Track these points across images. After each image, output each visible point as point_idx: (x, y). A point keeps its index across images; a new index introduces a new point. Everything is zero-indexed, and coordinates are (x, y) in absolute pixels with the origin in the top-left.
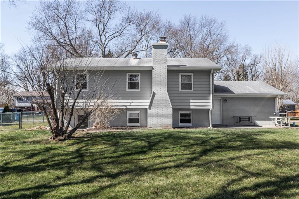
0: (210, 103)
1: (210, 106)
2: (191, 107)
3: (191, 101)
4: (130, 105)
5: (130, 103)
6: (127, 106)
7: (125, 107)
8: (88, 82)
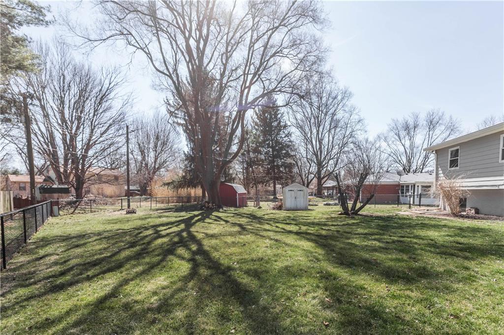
5: (503, 181)
7: (497, 188)
8: (459, 158)
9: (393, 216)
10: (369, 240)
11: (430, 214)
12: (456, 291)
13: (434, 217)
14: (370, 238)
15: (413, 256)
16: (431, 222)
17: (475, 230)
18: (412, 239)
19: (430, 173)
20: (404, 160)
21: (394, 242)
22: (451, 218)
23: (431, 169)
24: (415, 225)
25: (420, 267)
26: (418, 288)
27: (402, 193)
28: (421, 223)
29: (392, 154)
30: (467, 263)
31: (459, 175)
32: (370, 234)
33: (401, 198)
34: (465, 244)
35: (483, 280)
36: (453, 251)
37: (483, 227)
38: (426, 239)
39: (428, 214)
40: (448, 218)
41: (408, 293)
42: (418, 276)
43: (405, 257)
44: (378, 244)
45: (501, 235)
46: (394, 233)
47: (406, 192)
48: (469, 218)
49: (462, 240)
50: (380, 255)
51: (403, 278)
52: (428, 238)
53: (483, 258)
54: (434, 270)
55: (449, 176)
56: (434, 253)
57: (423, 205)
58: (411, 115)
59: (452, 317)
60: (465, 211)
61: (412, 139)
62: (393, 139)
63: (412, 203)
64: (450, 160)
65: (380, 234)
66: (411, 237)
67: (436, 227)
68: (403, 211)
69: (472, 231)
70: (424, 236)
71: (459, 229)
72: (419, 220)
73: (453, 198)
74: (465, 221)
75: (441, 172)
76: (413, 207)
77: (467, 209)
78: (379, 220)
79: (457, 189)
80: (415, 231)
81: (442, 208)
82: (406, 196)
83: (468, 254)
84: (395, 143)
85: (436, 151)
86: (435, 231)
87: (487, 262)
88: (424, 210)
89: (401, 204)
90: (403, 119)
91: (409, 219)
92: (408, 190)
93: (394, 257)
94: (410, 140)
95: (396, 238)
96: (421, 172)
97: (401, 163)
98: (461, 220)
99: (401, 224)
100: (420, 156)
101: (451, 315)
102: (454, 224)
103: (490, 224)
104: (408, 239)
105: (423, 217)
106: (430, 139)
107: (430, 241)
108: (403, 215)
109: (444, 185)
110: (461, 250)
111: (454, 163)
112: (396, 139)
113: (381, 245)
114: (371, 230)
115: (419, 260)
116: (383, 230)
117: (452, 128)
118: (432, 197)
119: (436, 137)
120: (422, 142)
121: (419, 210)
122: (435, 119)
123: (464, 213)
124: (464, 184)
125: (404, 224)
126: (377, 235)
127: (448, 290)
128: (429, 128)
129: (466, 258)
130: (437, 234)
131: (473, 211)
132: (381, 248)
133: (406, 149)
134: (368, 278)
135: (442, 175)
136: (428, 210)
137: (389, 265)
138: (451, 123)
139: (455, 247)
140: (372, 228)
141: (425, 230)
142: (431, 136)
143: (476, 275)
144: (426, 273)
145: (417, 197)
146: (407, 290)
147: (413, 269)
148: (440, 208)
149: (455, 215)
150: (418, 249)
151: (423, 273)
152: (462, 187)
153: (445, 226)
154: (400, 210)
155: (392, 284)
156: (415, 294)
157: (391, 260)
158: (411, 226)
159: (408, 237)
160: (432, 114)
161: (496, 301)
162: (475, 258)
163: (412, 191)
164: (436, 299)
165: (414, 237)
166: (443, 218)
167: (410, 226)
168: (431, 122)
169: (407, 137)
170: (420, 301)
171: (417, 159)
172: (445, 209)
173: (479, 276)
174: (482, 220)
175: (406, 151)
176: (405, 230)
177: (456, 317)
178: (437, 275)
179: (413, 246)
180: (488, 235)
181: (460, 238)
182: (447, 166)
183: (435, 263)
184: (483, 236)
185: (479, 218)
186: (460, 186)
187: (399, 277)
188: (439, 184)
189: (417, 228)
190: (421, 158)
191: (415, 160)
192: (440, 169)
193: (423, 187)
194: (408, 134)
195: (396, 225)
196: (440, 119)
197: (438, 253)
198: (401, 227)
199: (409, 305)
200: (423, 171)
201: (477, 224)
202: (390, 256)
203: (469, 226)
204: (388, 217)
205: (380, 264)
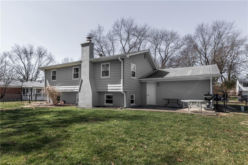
0: (121, 86)
1: (121, 89)
2: (109, 91)
3: (109, 85)
4: (74, 90)
5: (74, 88)
6: (73, 90)
7: (72, 91)
8: (56, 75)
9: (19, 109)
10: (4, 128)
11: (43, 106)
12: (63, 145)
13: (45, 107)
14: (5, 127)
15: (38, 132)
16: (44, 110)
17: (66, 112)
18: (35, 122)
19: (41, 82)
20: (24, 72)
21: (24, 126)
22: (54, 107)
23: (41, 79)
24: (36, 113)
25: (44, 138)
26: (45, 150)
27: (24, 93)
28: (39, 112)
29: (15, 68)
30: (65, 129)
31: (57, 84)
32: (4, 124)
33: (23, 97)
34: (63, 120)
35: (73, 135)
36: (58, 124)
37: (68, 110)
38: (44, 120)
39: (41, 106)
40: (52, 107)
41: (40, 155)
42: (44, 143)
43: (33, 134)
44: (12, 130)
45: (75, 112)
46: (22, 120)
47: (26, 93)
48: (62, 106)
49: (61, 118)
50: (15, 137)
51: (35, 148)
52: (45, 120)
53: (71, 125)
54: (51, 137)
55: (52, 84)
56: (49, 127)
57: (38, 101)
58: (28, 46)
59: (64, 159)
60: (59, 103)
61: (29, 60)
62: (16, 58)
63: (30, 100)
64: (52, 76)
65: (13, 123)
66: (34, 121)
67: (48, 113)
68: (26, 105)
69: (64, 112)
70: (42, 119)
71: (58, 112)
72: (37, 110)
73: (54, 96)
74: (60, 107)
75: (47, 82)
76: (32, 102)
77: (60, 101)
78: (9, 113)
79: (56, 91)
80: (36, 117)
81: (49, 102)
82: (27, 95)
83: (65, 124)
84: (17, 60)
85: (45, 70)
86: (47, 115)
87: (73, 126)
88: (39, 103)
89: (23, 101)
90: (23, 47)
91: (31, 110)
92: (28, 91)
93: (26, 136)
94: (28, 60)
95: (25, 124)
96: (35, 81)
97: (22, 74)
98: (58, 107)
99: (26, 114)
100: (34, 71)
101: (64, 158)
102: (56, 110)
103: (70, 108)
104: (33, 122)
105: (39, 108)
106: (40, 62)
107: (46, 121)
108: (26, 108)
109: (50, 89)
110: (62, 123)
111: (54, 78)
112: (18, 58)
113: (15, 130)
114: (4, 121)
115: (42, 134)
116: (14, 120)
117: (51, 59)
118: (42, 96)
119: (43, 62)
120: (35, 63)
121: (36, 104)
122: (42, 52)
123: (60, 104)
124: (59, 89)
125: (28, 113)
126: (10, 124)
127: (60, 145)
128: (39, 56)
129: (64, 126)
130: (49, 116)
131: (63, 102)
132: (15, 132)
133: (25, 66)
134: (9, 156)
135: (48, 84)
136: (41, 103)
137: (24, 143)
138: (51, 56)
139: (59, 122)
140: (4, 119)
141: (42, 115)
142: (40, 61)
143: (70, 133)
144: (47, 140)
145: (34, 96)
146: (38, 154)
147: (40, 140)
148: (47, 101)
149: (56, 105)
150: (40, 127)
151: (45, 140)
152: (58, 90)
153: (52, 111)
154: (24, 105)
155: (28, 154)
156: (43, 155)
157: (24, 139)
158: (34, 114)
159: (33, 121)
160: (40, 48)
161: (79, 143)
162: (68, 125)
163: (31, 92)
164: (55, 153)
165: (36, 121)
166: (50, 107)
167: (32, 114)
168: (40, 53)
169: (26, 59)
170: (47, 157)
171: (32, 73)
172: (50, 102)
173: (71, 134)
174: (67, 107)
175: (25, 67)
176: (30, 117)
177: (66, 157)
178: (53, 139)
179: (37, 126)
180: (71, 113)
181: (60, 117)
182: (51, 79)
183: (51, 132)
184: (69, 114)
185: (66, 106)
186: (57, 90)
187: (32, 148)
188: (47, 88)
189: (37, 115)
190: (35, 73)
191: (31, 73)
192: (47, 80)
193: (37, 89)
194: (27, 56)
195: (23, 115)
196: (45, 53)
197: (51, 127)
198: (27, 115)
199: (41, 162)
200: (36, 80)
201: (66, 109)
202: (23, 136)
203: (63, 110)
204: (16, 110)
205: (16, 143)
